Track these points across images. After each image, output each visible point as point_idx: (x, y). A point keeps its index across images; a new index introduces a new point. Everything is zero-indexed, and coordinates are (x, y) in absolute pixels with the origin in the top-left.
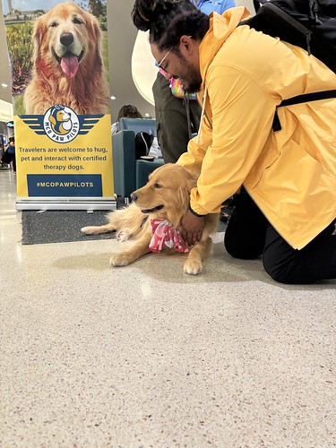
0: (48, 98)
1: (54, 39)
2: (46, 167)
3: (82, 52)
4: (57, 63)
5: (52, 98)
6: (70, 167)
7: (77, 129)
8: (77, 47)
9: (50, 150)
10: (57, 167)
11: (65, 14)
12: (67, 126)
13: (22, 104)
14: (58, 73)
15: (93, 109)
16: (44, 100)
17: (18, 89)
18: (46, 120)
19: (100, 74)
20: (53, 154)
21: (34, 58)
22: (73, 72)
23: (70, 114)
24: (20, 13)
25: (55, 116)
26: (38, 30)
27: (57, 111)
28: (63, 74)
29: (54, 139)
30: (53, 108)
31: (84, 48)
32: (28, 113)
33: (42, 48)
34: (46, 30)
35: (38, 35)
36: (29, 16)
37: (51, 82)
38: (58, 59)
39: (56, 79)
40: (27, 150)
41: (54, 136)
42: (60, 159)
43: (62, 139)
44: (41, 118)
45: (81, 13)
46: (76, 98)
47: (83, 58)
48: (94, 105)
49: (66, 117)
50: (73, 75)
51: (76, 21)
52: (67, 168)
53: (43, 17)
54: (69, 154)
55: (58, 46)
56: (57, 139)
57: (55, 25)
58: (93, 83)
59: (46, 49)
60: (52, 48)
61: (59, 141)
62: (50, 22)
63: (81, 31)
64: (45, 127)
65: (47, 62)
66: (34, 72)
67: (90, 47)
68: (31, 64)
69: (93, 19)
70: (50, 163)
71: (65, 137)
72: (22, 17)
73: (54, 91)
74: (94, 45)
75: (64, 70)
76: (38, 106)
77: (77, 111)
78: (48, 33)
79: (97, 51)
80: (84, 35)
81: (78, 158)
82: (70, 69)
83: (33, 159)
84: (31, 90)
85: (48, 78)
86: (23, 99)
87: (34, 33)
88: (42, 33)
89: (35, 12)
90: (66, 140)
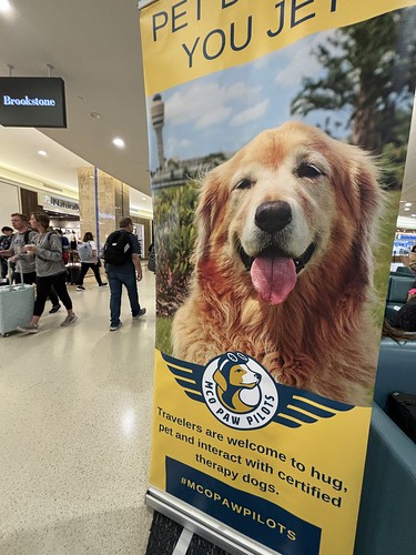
0: (216, 337)
1: (243, 217)
2: (199, 458)
3: (312, 249)
4: (242, 267)
5: (223, 338)
6: (247, 478)
7: (273, 411)
8: (300, 236)
9: (209, 433)
10: (220, 469)
11: (274, 156)
12: (249, 397)
13: (168, 335)
14: (242, 289)
15: (321, 383)
16: (208, 339)
17: (166, 308)
18: (208, 376)
19: (356, 306)
20: (214, 442)
21: (196, 257)
22: (279, 293)
23: (259, 376)
24: (177, 166)
25: (226, 373)
26: (208, 199)
27: (231, 364)
28: (253, 293)
29: (221, 416)
30: (223, 357)
31: (317, 237)
32: (176, 355)
33: (215, 235)
34: (226, 196)
35: (207, 209)
36: (192, 169)
37: (225, 307)
38: (247, 260)
39: (236, 301)
40: (169, 417)
41: (220, 411)
42: (227, 456)
43: (236, 421)
44: (198, 371)
45: (322, 147)
46: (280, 348)
47: (313, 262)
48: (326, 376)
49: (248, 378)
50: (277, 300)
51: (305, 170)
52: (240, 478)
53: (222, 169)
54: (247, 454)
55: (249, 231)
56: (227, 417)
57: (246, 183)
58: (332, 325)
59: (222, 239)
60: (236, 236)
61: (230, 423)
62: (237, 176)
63: (316, 195)
64: (205, 390)
65: (221, 265)
66: (194, 283)
67: (337, 234)
68: (190, 268)
69: (359, 161)
70: (207, 455)
71: (243, 418)
72: (180, 172)
73: (229, 324)
74: (349, 229)
75: (257, 284)
76: (194, 347)
77: (277, 375)
78: (230, 204)
79: (357, 248)
80: (325, 206)
81: (267, 468)
82: (273, 284)
83: (178, 436)
84: (185, 314)
85: (220, 297)
86: (170, 328)
87: (200, 205)
88: (218, 203)
89: (207, 160)
90: (244, 423)
